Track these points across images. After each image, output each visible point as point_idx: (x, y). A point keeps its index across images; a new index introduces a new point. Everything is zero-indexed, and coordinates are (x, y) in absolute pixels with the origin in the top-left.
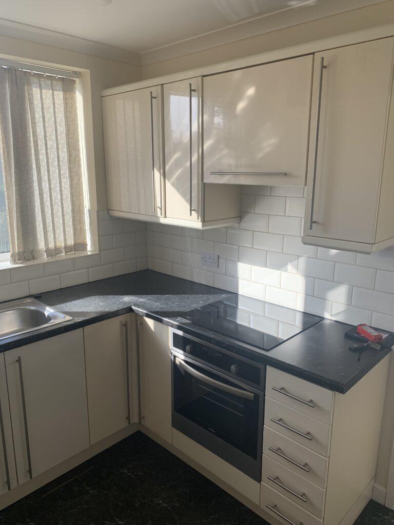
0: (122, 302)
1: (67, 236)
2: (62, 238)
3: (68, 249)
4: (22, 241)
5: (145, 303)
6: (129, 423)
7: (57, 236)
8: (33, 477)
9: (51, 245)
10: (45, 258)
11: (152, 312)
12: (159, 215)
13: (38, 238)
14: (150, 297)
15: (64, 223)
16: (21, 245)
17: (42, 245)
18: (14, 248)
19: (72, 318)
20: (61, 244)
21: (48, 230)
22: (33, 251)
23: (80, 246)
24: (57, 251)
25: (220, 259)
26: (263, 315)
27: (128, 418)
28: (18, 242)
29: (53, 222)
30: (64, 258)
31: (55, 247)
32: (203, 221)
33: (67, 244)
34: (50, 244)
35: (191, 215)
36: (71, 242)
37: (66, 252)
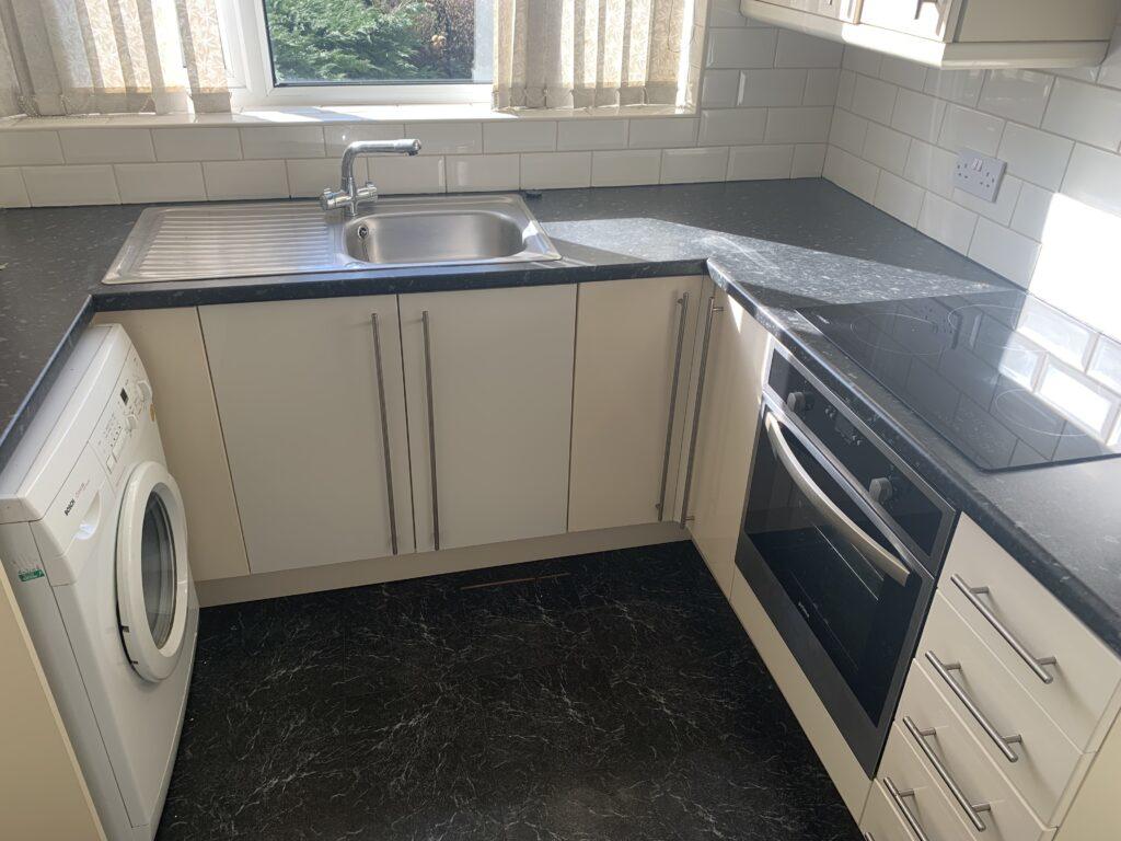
0: (692, 246)
1: (631, 61)
2: (618, 65)
3: (628, 93)
4: (524, 59)
5: (745, 259)
6: (660, 519)
7: (606, 58)
8: (441, 548)
9: (590, 80)
10: (568, 109)
11: (743, 284)
12: (843, 16)
13: (562, 57)
14: (769, 246)
15: (628, 26)
16: (521, 70)
17: (567, 78)
18: (501, 74)
19: (559, 257)
20: (613, 78)
21: (586, 38)
22: (545, 88)
23: (659, 89)
24: (601, 94)
25: (1007, 177)
26: (1082, 370)
27: (660, 507)
28: (514, 59)
29: (602, 20)
30: (617, 114)
31: (599, 84)
32: (954, 40)
33: (630, 80)
34: (586, 75)
35: (917, 17)
36: (638, 76)
37: (623, 103)
